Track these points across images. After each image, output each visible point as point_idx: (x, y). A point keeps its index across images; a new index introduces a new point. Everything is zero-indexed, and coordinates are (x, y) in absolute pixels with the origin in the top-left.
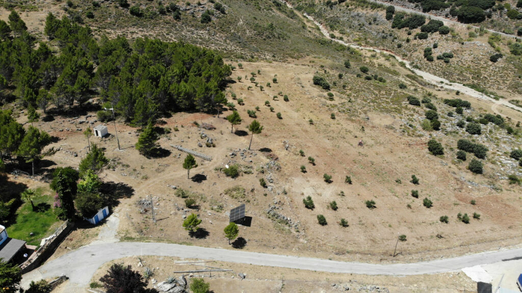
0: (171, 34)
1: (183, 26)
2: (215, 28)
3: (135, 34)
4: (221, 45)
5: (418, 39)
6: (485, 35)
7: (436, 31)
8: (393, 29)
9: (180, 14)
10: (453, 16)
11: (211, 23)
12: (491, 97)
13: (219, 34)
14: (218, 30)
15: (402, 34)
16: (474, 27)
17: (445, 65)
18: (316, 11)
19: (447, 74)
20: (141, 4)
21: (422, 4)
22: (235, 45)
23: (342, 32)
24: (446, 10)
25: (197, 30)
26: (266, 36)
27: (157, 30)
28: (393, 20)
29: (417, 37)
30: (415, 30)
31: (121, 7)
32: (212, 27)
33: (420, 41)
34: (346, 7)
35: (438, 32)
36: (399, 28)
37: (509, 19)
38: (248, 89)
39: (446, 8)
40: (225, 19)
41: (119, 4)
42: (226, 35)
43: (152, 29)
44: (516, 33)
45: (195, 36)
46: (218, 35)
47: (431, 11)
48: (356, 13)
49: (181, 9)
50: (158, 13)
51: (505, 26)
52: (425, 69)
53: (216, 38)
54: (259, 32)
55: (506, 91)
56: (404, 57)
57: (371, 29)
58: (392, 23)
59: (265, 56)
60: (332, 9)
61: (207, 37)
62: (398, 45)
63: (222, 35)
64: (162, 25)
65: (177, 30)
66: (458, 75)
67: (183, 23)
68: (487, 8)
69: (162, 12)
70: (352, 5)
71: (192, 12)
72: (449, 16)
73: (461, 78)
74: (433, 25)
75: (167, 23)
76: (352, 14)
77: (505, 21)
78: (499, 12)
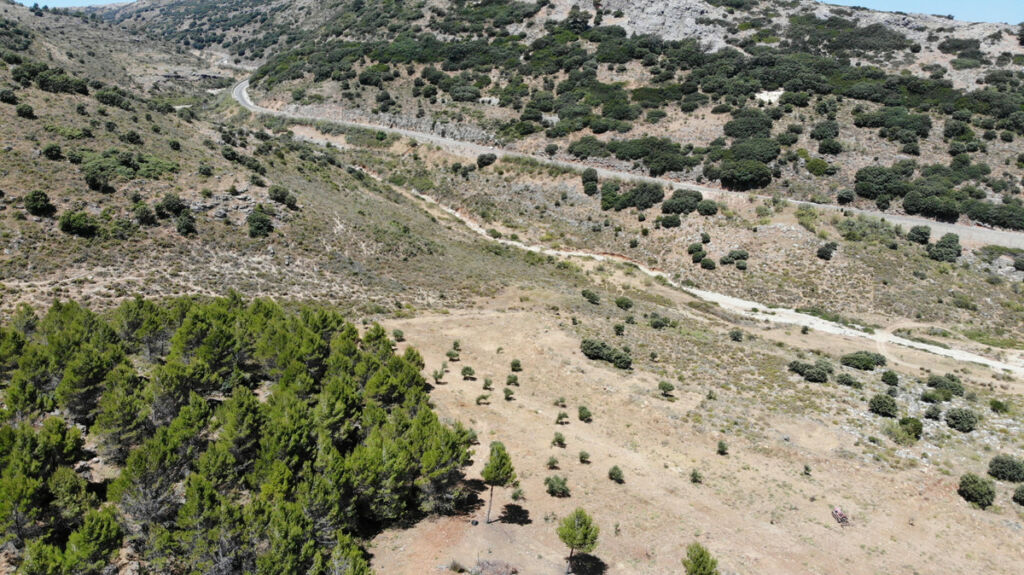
0: (183, 273)
1: (207, 248)
2: (287, 246)
3: (86, 285)
4: (315, 286)
5: (662, 228)
6: (785, 210)
7: (692, 210)
8: (606, 213)
9: (194, 220)
10: (711, 179)
11: (273, 236)
12: (858, 330)
13: (300, 258)
14: (294, 249)
15: (627, 218)
16: (762, 197)
17: (741, 274)
18: (437, 184)
19: (757, 291)
20: (85, 204)
21: (645, 162)
22: (348, 282)
23: (508, 224)
24: (695, 169)
25: (244, 254)
26: (406, 252)
27: (144, 266)
28: (600, 194)
29: (660, 223)
30: (649, 210)
31: (34, 214)
32: (279, 243)
33: (670, 232)
34: (496, 174)
35: (696, 212)
36: (618, 210)
37: (814, 177)
38: (479, 403)
39: (695, 165)
40: (302, 221)
41: (28, 208)
42: (317, 259)
43: (131, 265)
44: (836, 201)
45: (246, 272)
46: (298, 263)
47: (667, 173)
48: (521, 185)
49: (192, 207)
50: (135, 222)
51: (811, 190)
52: (708, 286)
53: (296, 270)
54: (388, 245)
55: (875, 313)
56: (654, 266)
57: (562, 215)
58: (599, 200)
59: (423, 299)
60: (467, 180)
61: (274, 270)
62: (631, 242)
63: (307, 260)
64: (154, 254)
65: (194, 261)
66: (778, 292)
67: (206, 242)
68: (770, 160)
69: (147, 220)
70: (508, 171)
71: (223, 212)
72: (703, 181)
73: (786, 298)
74: (683, 199)
75: (164, 247)
76: (515, 188)
77: (809, 181)
78: (791, 165)
